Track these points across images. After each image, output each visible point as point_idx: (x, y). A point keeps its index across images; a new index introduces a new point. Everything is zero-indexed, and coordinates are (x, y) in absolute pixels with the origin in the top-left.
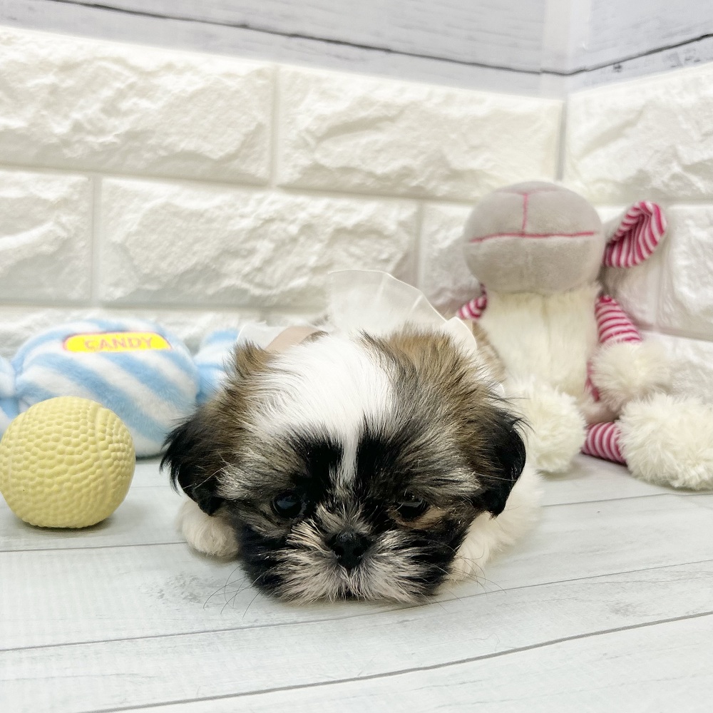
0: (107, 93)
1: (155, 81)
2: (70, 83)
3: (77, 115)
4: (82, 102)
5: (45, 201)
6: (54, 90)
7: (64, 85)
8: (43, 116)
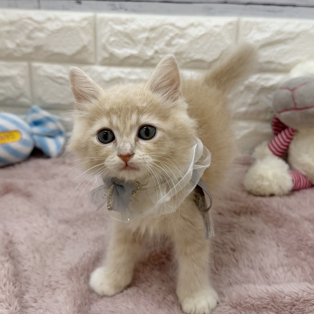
0: (167, 38)
1: (186, 32)
3: (156, 48)
4: (158, 42)
7: (151, 37)
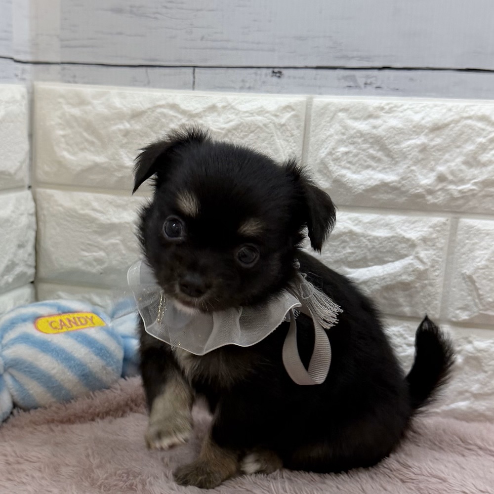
0: (470, 148)
2: (438, 141)
3: (441, 169)
4: (447, 156)
5: (408, 240)
6: (424, 149)
7: (433, 143)
8: (412, 171)
